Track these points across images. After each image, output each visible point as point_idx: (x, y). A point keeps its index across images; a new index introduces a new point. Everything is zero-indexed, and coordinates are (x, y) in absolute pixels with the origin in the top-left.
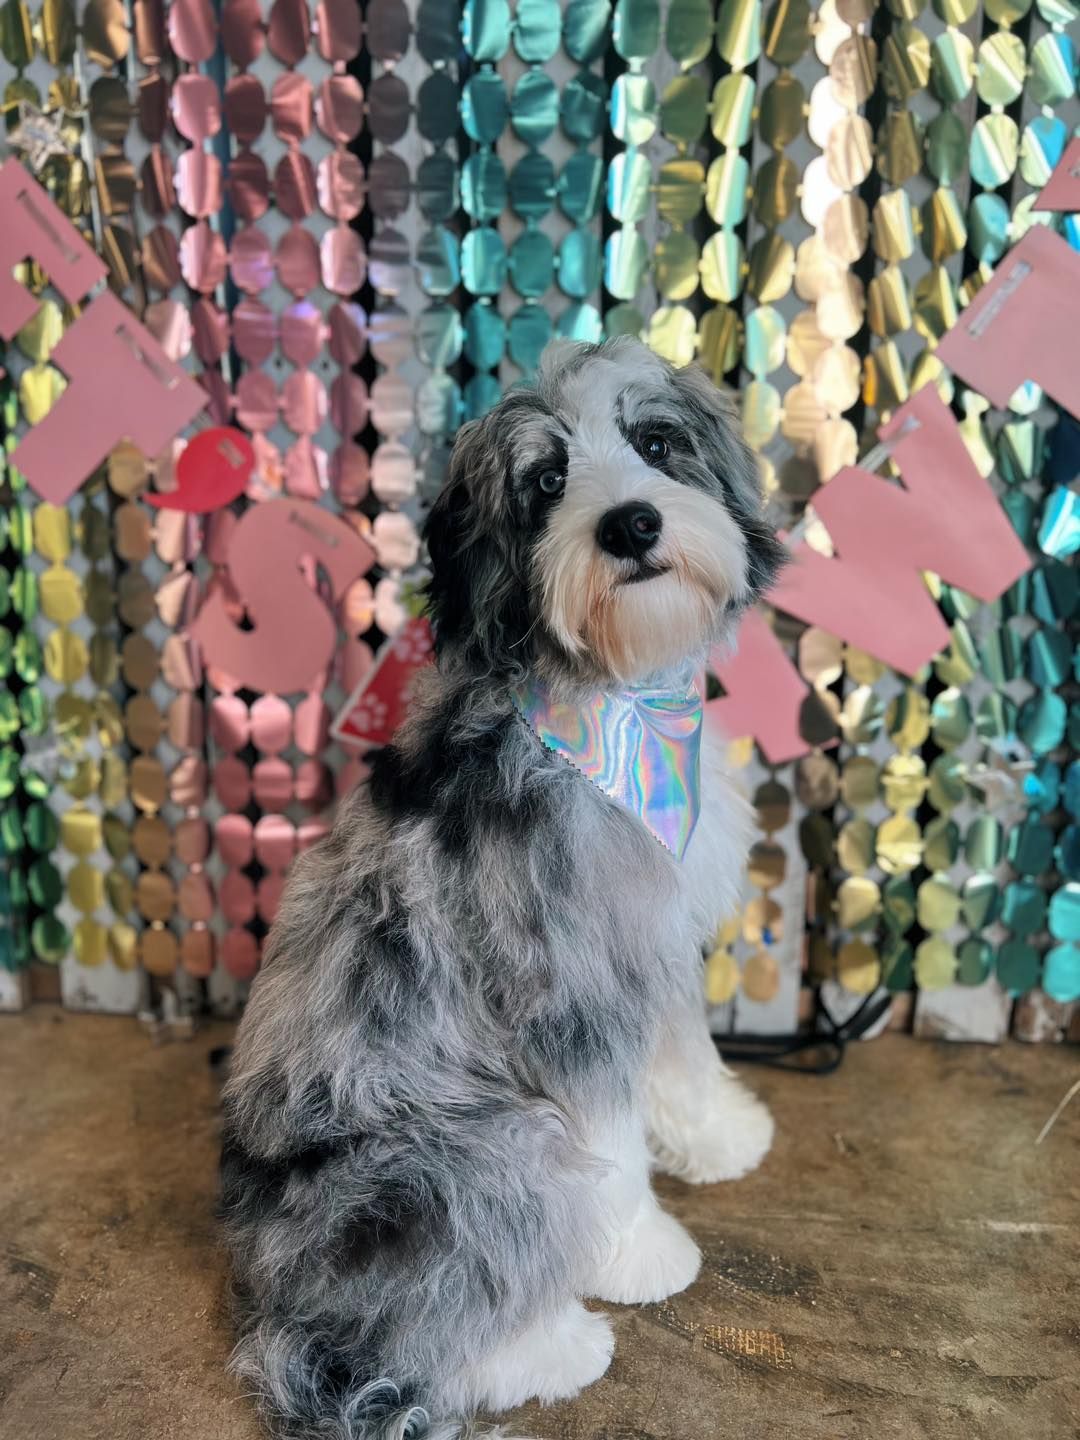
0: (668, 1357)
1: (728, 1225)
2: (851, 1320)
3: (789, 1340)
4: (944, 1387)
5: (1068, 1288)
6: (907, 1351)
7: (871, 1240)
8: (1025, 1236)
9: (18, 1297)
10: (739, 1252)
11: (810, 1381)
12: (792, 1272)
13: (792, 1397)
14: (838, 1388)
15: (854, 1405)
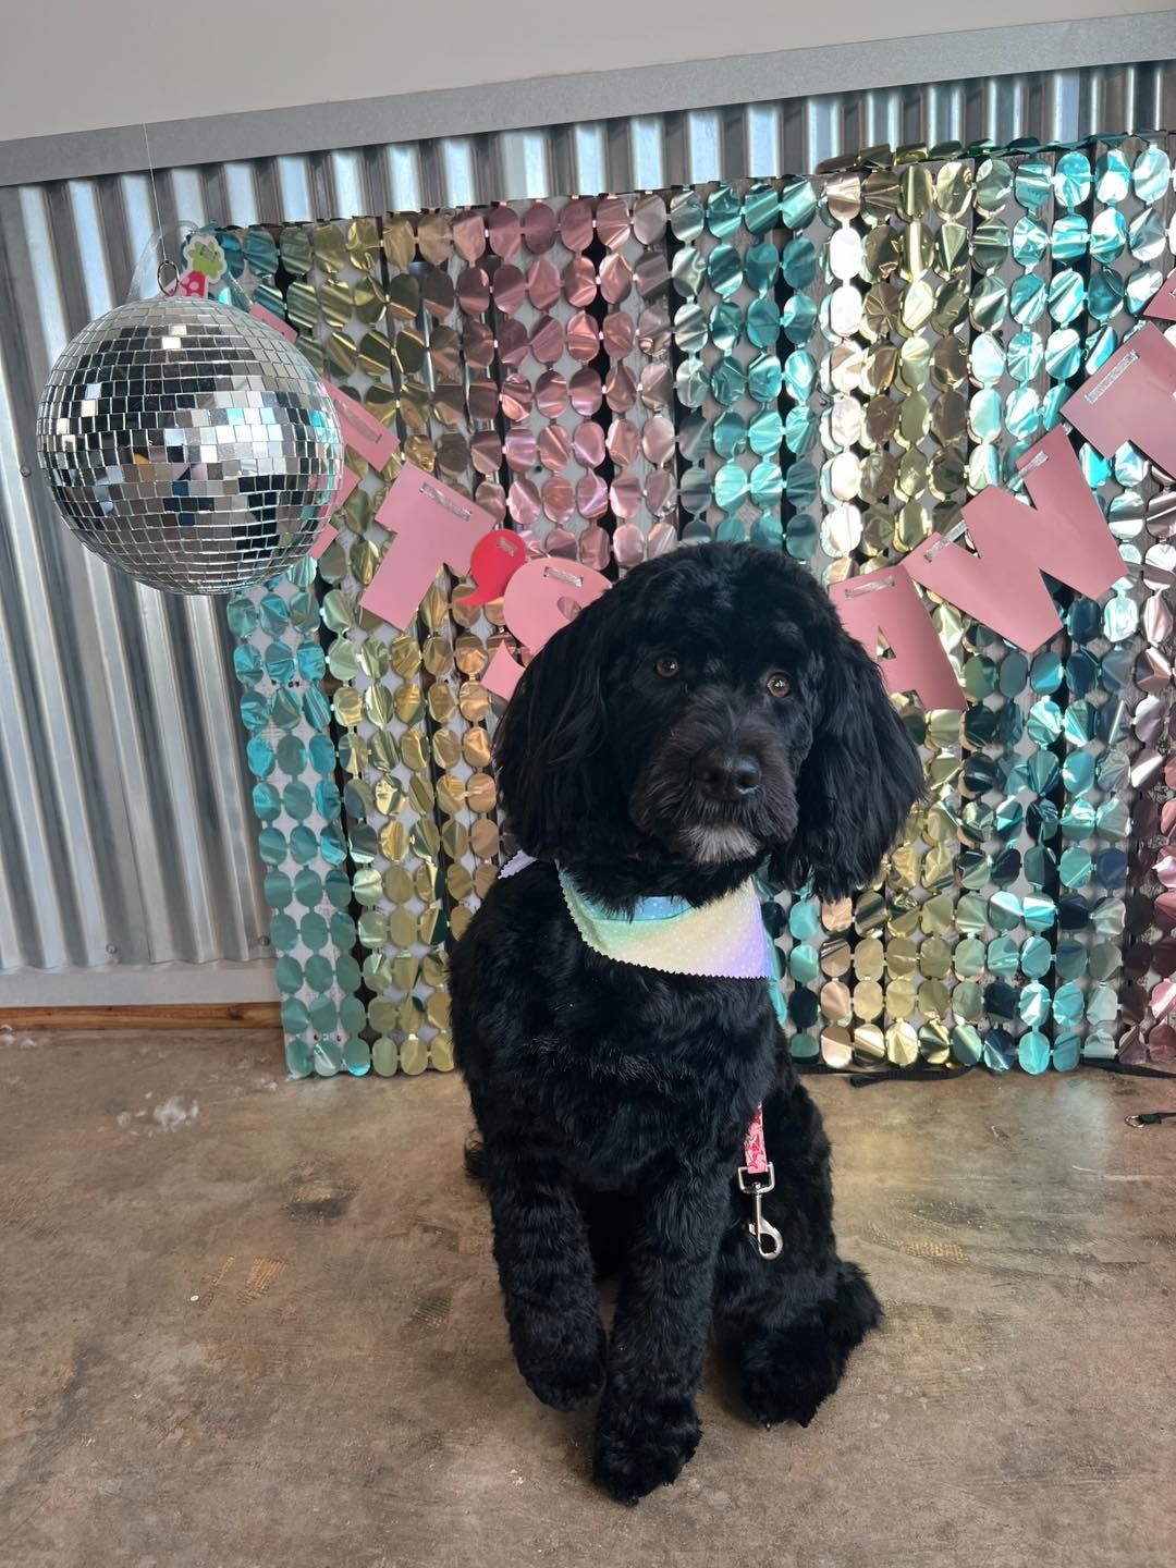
0: (882, 1259)
1: (916, 1185)
2: (1008, 1235)
3: (965, 1248)
4: (1074, 1270)
5: (1161, 1213)
6: (1047, 1252)
7: (1019, 1189)
8: (1130, 1183)
9: (434, 1245)
10: (926, 1200)
11: (981, 1269)
12: (965, 1210)
13: (968, 1277)
14: (999, 1272)
15: (1012, 1281)
